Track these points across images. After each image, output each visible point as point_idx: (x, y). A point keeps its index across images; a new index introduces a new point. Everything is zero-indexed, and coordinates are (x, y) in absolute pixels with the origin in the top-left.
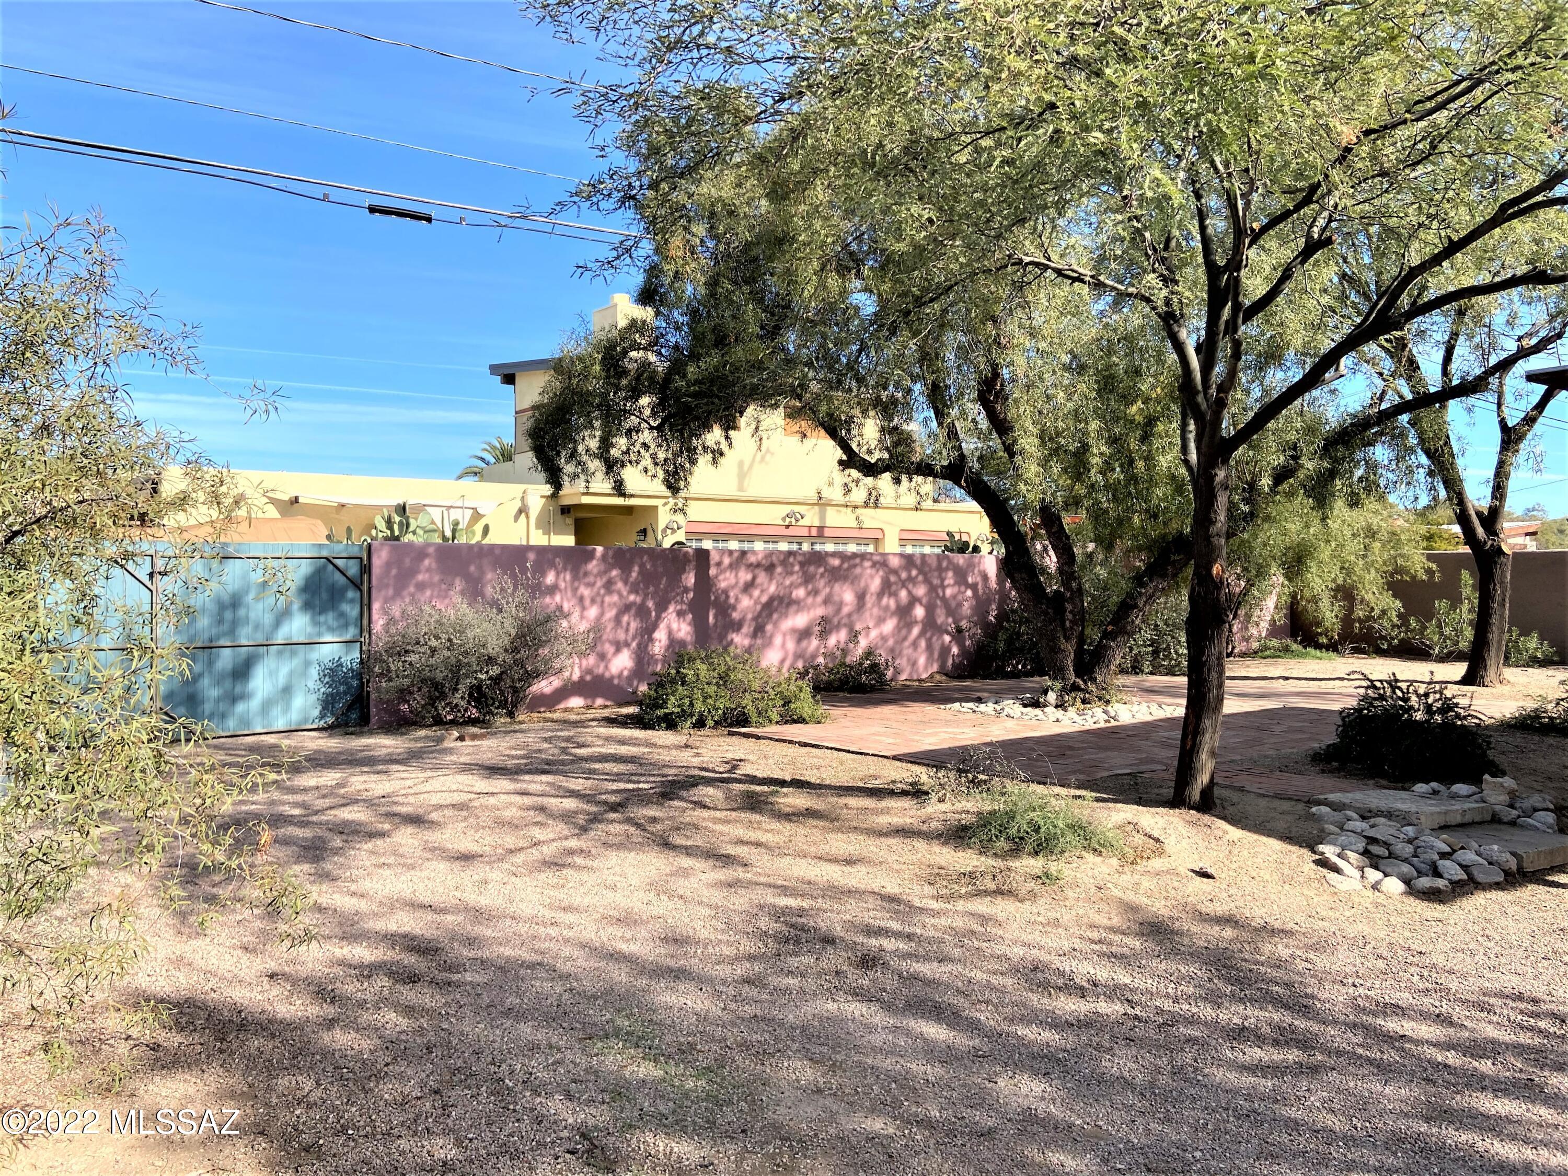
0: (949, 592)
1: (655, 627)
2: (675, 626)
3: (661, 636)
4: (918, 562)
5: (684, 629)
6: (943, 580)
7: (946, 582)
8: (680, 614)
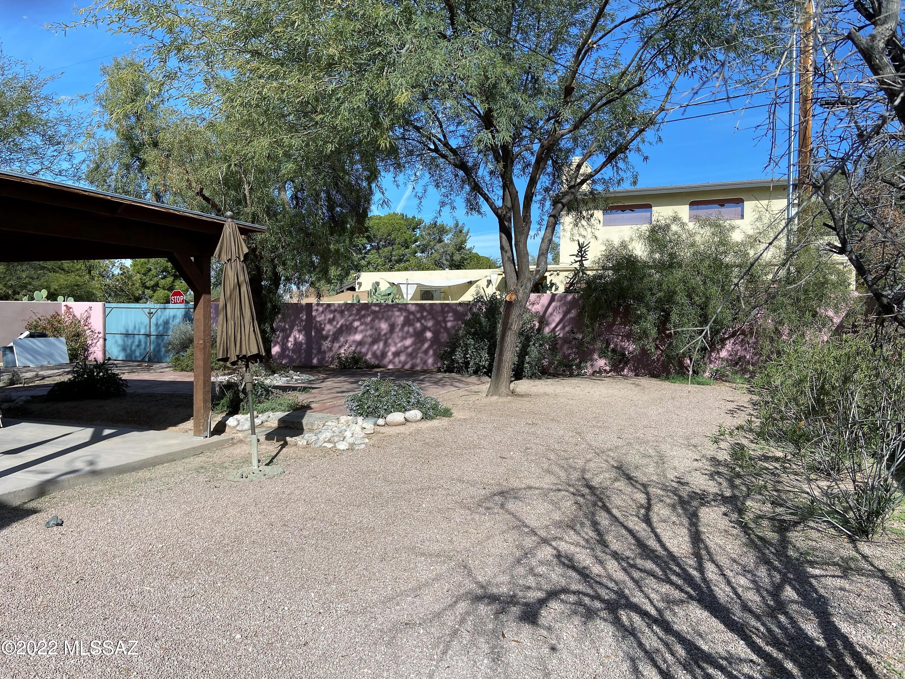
0: (449, 324)
1: (289, 336)
2: (297, 336)
3: (291, 339)
4: (428, 308)
5: (301, 337)
6: (445, 318)
7: (448, 319)
8: (300, 331)
